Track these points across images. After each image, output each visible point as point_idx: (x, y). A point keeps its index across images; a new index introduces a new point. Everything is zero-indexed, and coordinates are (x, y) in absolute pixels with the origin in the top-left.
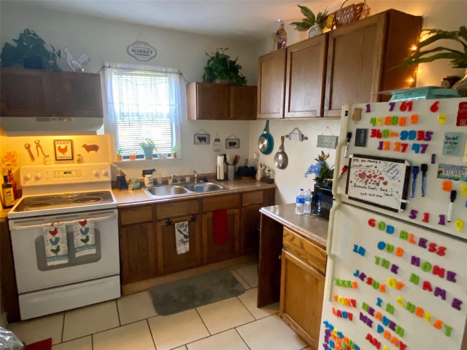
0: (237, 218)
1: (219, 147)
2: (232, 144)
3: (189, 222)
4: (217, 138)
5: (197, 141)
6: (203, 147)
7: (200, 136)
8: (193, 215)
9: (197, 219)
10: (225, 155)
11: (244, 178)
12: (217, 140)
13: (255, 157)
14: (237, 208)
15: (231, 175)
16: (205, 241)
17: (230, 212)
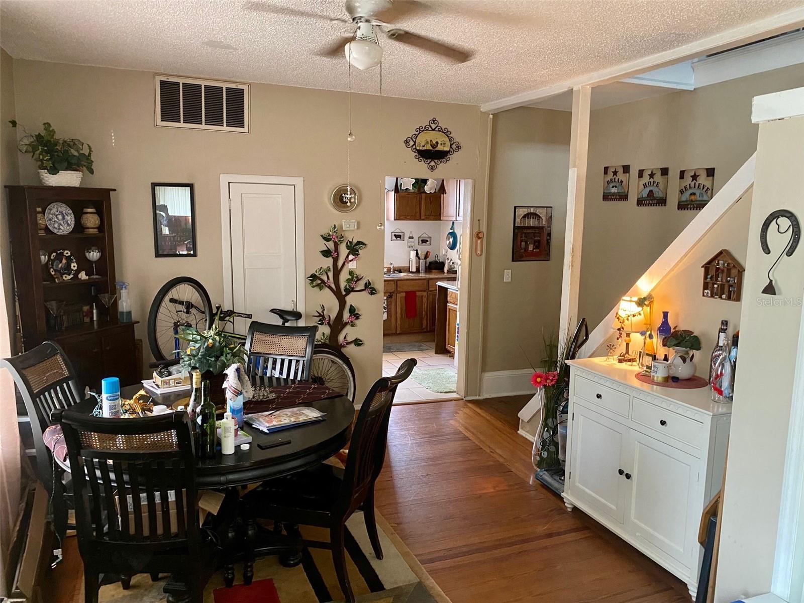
0: (425, 300)
1: (413, 244)
2: (424, 241)
3: (387, 297)
4: (411, 235)
5: (394, 238)
6: (398, 243)
7: (396, 234)
8: (390, 293)
9: (393, 297)
10: (417, 250)
11: (433, 271)
12: (411, 238)
13: (444, 253)
14: (424, 291)
15: (422, 268)
16: (399, 315)
17: (418, 294)
